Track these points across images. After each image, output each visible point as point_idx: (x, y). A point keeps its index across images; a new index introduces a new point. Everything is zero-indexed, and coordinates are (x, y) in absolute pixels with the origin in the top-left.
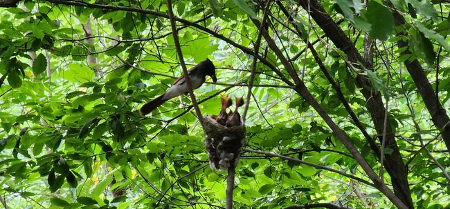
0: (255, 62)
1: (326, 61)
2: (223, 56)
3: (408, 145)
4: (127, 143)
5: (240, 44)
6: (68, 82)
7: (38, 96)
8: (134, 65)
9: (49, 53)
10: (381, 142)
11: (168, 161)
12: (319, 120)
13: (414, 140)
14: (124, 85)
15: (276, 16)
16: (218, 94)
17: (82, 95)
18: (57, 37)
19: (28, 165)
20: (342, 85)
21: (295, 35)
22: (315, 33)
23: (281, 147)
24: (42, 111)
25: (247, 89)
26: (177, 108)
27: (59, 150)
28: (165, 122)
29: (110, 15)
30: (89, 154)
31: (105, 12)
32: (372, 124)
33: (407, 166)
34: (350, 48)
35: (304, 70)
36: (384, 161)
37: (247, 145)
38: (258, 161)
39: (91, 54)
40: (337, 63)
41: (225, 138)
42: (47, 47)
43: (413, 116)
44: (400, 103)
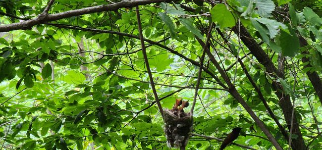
0: (201, 71)
1: (250, 72)
2: (177, 67)
3: (308, 132)
4: (108, 128)
5: (190, 58)
6: (66, 84)
7: (45, 93)
8: (114, 72)
9: (54, 63)
10: (290, 130)
11: (137, 142)
12: (245, 113)
13: (313, 129)
14: (106, 86)
15: (215, 38)
16: (173, 93)
17: (76, 93)
18: (59, 52)
19: (37, 143)
20: (262, 89)
21: (229, 52)
22: (243, 51)
23: (218, 133)
24: (48, 104)
25: (194, 91)
26: (144, 103)
27: (59, 132)
28: (135, 113)
29: (97, 36)
30: (81, 135)
31: (94, 34)
32: (283, 117)
33: (307, 147)
34: (268, 62)
35: (235, 78)
36: (291, 144)
37: (194, 131)
38: (201, 142)
39: (84, 64)
40: (258, 73)
41: (178, 125)
42: (52, 59)
43: (312, 111)
44: (303, 102)
